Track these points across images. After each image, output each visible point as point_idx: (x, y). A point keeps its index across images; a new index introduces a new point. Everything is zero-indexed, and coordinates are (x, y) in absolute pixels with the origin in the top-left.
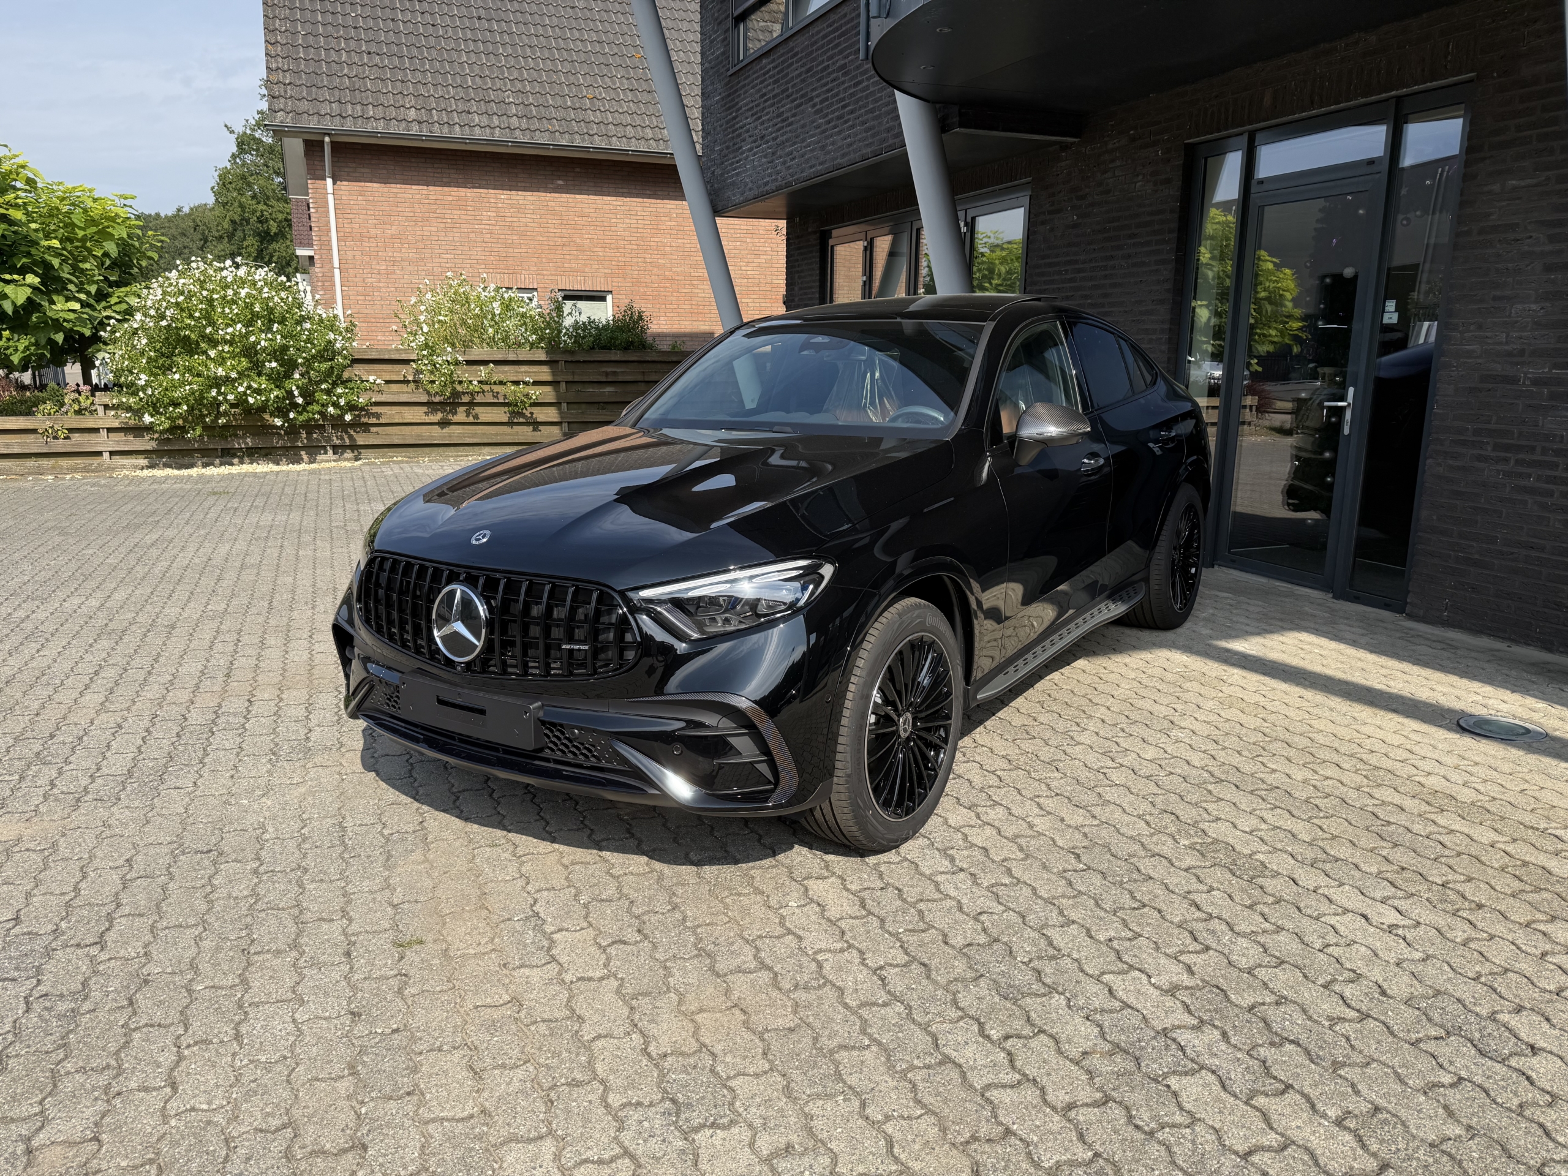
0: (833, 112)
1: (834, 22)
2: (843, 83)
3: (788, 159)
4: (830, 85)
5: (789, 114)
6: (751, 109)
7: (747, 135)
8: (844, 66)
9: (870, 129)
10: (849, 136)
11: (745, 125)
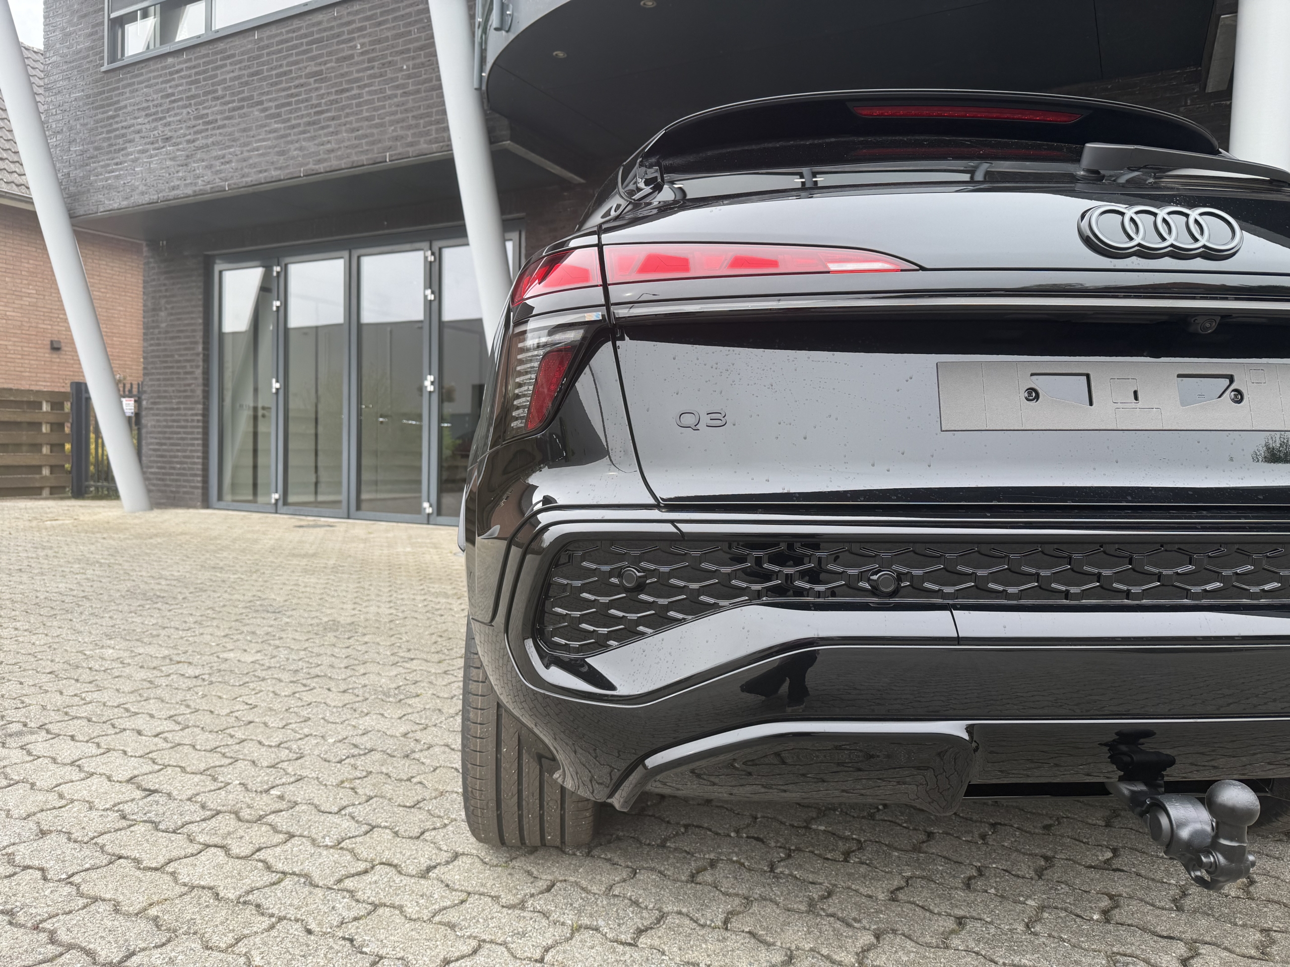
0: (302, 116)
1: (300, 28)
2: (317, 89)
3: (217, 163)
4: (293, 91)
5: (219, 117)
6: (144, 109)
7: (137, 136)
8: (320, 73)
9: (366, 136)
10: (329, 142)
11: (133, 125)
